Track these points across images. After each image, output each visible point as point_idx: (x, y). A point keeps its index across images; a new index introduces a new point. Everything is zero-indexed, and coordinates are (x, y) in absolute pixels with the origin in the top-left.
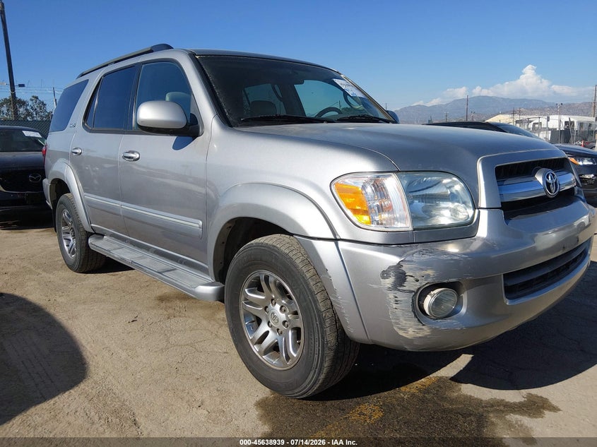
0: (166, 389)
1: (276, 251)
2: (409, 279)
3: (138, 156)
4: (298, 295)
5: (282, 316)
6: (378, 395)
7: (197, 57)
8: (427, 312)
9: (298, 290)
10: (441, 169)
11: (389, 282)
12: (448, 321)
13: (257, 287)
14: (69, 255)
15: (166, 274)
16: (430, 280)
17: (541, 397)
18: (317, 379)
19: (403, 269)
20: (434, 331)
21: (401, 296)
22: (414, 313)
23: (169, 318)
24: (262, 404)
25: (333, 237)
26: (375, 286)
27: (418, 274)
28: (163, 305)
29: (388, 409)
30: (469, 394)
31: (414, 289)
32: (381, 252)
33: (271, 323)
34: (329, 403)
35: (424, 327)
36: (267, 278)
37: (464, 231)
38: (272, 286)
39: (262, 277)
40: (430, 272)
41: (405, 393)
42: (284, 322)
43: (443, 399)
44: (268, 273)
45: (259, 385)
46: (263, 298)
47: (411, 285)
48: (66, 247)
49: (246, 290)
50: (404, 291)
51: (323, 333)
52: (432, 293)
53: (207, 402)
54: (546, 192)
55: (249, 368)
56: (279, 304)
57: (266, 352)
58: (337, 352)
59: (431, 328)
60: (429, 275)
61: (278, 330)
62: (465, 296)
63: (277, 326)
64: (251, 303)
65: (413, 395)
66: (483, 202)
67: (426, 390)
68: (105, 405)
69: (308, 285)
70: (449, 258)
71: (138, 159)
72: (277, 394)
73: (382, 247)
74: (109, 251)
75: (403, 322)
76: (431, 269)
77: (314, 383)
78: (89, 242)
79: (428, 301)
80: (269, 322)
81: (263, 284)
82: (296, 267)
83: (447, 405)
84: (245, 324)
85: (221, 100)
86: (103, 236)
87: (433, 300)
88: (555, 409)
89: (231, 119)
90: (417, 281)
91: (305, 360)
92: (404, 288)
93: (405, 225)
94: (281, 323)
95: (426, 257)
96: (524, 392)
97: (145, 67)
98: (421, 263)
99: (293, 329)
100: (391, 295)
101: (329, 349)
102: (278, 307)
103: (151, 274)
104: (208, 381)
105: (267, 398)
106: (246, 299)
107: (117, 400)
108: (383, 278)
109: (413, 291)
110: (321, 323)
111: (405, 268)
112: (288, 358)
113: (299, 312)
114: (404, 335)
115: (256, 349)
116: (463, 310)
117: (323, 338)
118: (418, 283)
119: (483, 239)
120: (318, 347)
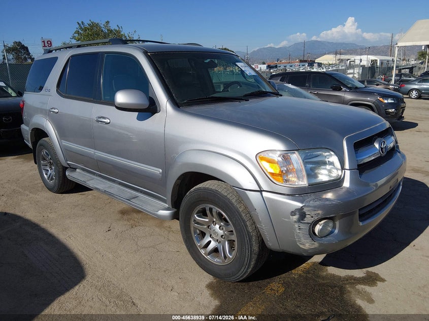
0: (146, 280)
1: (218, 194)
2: (307, 216)
3: (109, 121)
4: (234, 222)
5: (221, 232)
6: (279, 277)
7: (149, 54)
8: (317, 234)
9: (235, 219)
10: (323, 147)
11: (295, 218)
12: (328, 238)
13: (203, 213)
14: (48, 181)
15: (132, 200)
16: (319, 216)
17: (375, 273)
18: (246, 272)
19: (304, 210)
20: (321, 245)
21: (302, 226)
22: (310, 235)
23: (132, 227)
24: (210, 286)
25: (259, 189)
26: (286, 220)
27: (313, 213)
28: (125, 217)
29: (287, 285)
30: (332, 273)
31: (310, 221)
32: (290, 200)
33: (213, 236)
34: (251, 283)
35: (315, 243)
36: (211, 210)
37: (336, 183)
38: (214, 214)
39: (207, 209)
40: (320, 212)
41: (295, 275)
42: (222, 236)
43: (318, 277)
44: (212, 206)
45: (205, 274)
46: (207, 220)
47: (309, 219)
48: (45, 175)
49: (195, 215)
50: (305, 223)
51: (251, 245)
52: (320, 223)
53: (176, 287)
54: (381, 154)
55: (198, 263)
56: (219, 225)
57: (209, 254)
58: (259, 255)
59: (319, 243)
60: (319, 213)
61: (217, 240)
62: (337, 223)
63: (217, 238)
64: (198, 223)
65: (300, 275)
66: (347, 166)
67: (307, 272)
68: (110, 292)
69: (241, 216)
70: (331, 203)
71: (109, 123)
72: (218, 279)
73: (291, 197)
74: (85, 182)
75: (303, 240)
76: (320, 210)
77: (245, 273)
78: (67, 174)
79: (318, 228)
80: (211, 235)
81: (208, 212)
82: (232, 204)
83: (321, 281)
84: (194, 236)
85: (170, 87)
86: (76, 169)
87: (321, 227)
88: (383, 280)
89: (178, 101)
90: (312, 217)
91: (238, 260)
92: (305, 222)
93: (304, 183)
94: (220, 236)
95: (318, 203)
96: (365, 270)
97: (107, 56)
98: (315, 207)
99: (229, 241)
100: (296, 226)
101: (255, 254)
102: (217, 226)
103: (122, 200)
104: (172, 272)
105: (212, 282)
106: (195, 221)
107: (117, 289)
108: (292, 215)
109: (309, 223)
110: (249, 239)
111: (305, 210)
112: (225, 257)
113: (234, 231)
114: (303, 247)
115: (203, 252)
116: (336, 231)
117: (251, 248)
118: (313, 219)
119: (348, 188)
120: (247, 253)
